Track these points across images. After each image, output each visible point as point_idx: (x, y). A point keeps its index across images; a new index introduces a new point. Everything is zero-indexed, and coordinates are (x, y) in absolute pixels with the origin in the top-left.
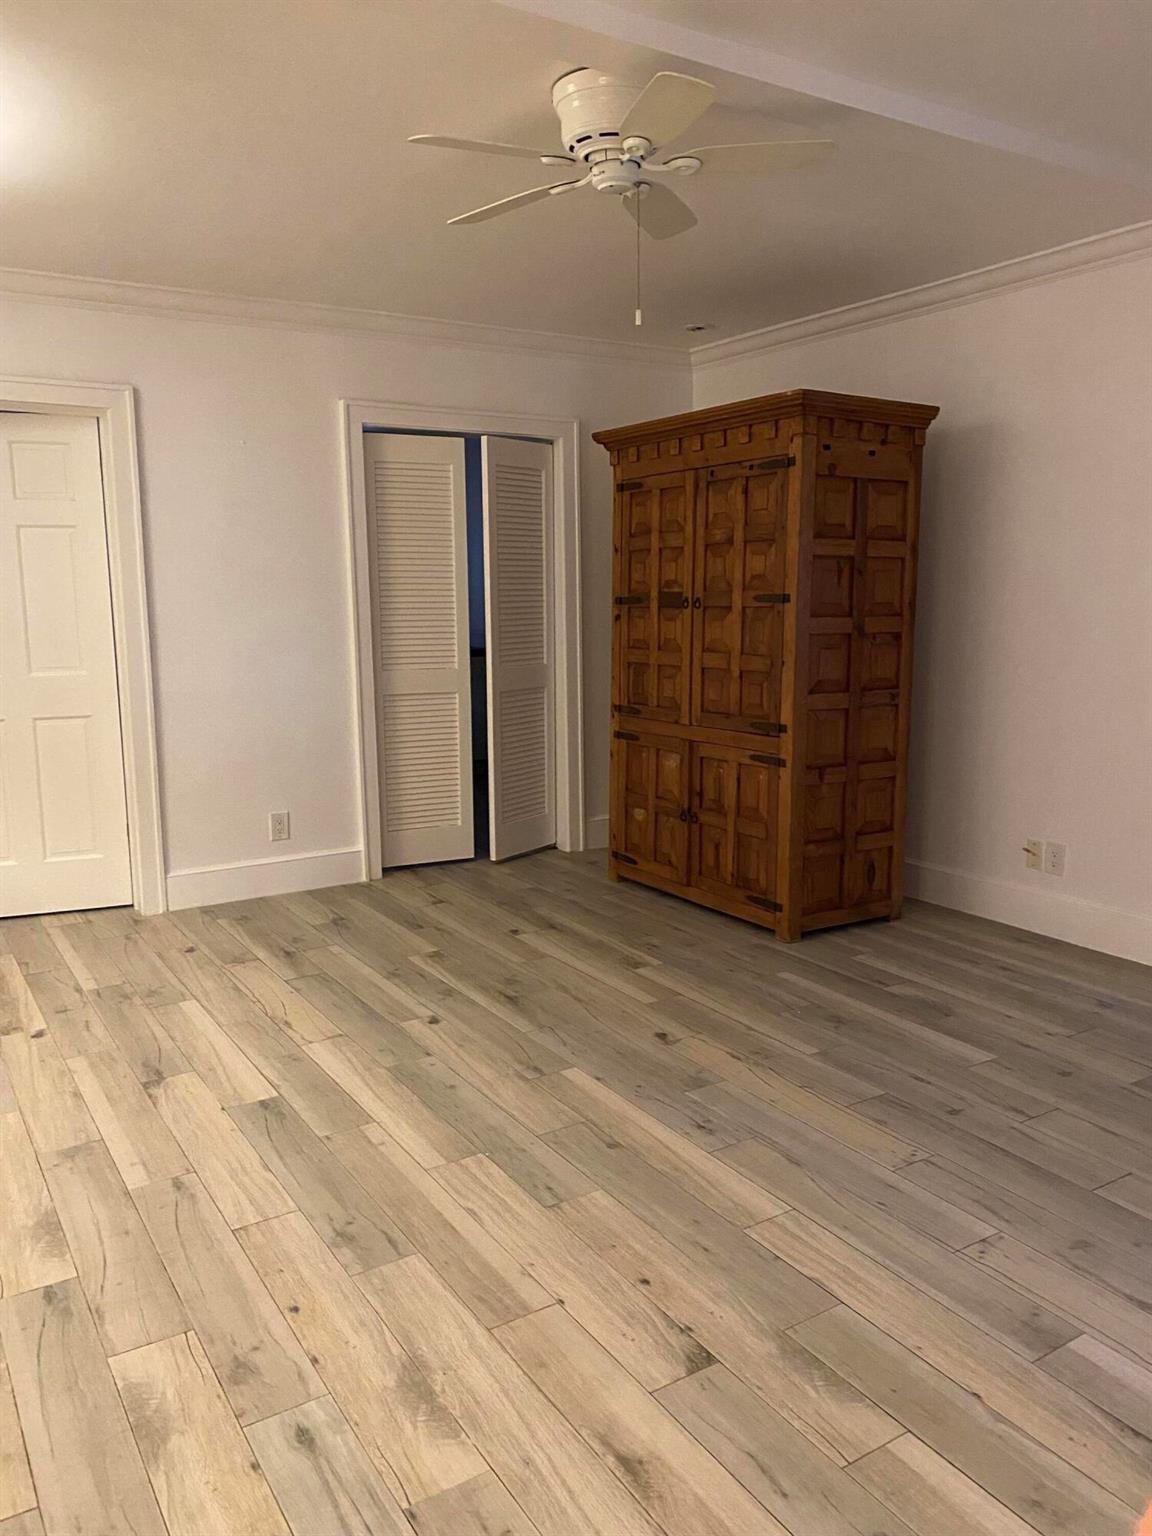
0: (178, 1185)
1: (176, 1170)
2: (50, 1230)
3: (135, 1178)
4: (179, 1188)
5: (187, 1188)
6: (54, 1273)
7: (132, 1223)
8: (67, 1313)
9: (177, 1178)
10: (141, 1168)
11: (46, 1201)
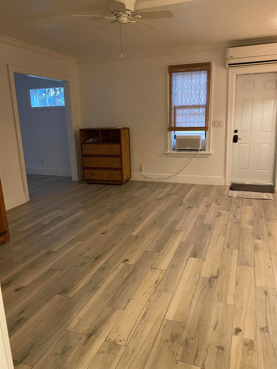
0: (228, 247)
1: (227, 249)
2: (256, 248)
3: (236, 252)
4: (229, 246)
5: (227, 245)
6: (257, 241)
7: (241, 243)
8: (257, 235)
9: (228, 248)
10: (233, 253)
11: (256, 254)
